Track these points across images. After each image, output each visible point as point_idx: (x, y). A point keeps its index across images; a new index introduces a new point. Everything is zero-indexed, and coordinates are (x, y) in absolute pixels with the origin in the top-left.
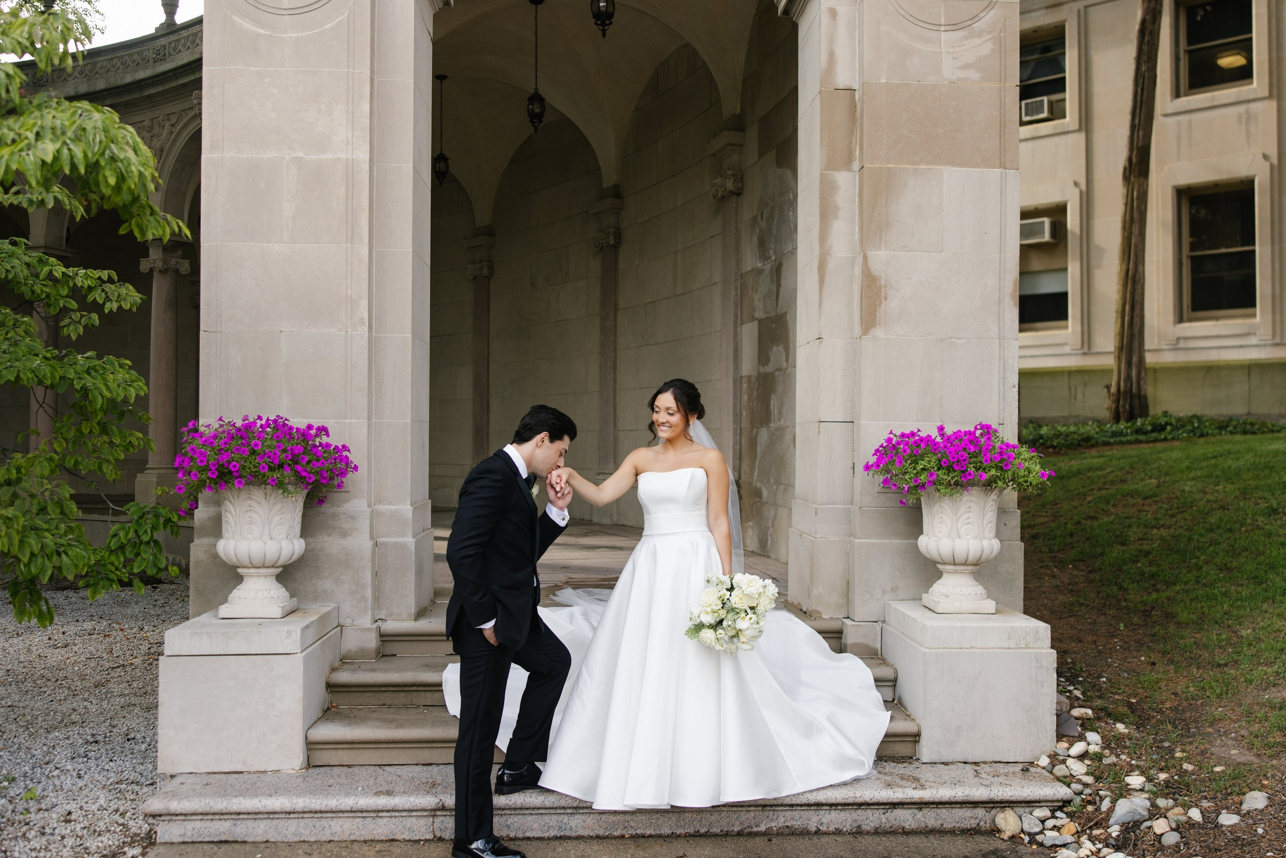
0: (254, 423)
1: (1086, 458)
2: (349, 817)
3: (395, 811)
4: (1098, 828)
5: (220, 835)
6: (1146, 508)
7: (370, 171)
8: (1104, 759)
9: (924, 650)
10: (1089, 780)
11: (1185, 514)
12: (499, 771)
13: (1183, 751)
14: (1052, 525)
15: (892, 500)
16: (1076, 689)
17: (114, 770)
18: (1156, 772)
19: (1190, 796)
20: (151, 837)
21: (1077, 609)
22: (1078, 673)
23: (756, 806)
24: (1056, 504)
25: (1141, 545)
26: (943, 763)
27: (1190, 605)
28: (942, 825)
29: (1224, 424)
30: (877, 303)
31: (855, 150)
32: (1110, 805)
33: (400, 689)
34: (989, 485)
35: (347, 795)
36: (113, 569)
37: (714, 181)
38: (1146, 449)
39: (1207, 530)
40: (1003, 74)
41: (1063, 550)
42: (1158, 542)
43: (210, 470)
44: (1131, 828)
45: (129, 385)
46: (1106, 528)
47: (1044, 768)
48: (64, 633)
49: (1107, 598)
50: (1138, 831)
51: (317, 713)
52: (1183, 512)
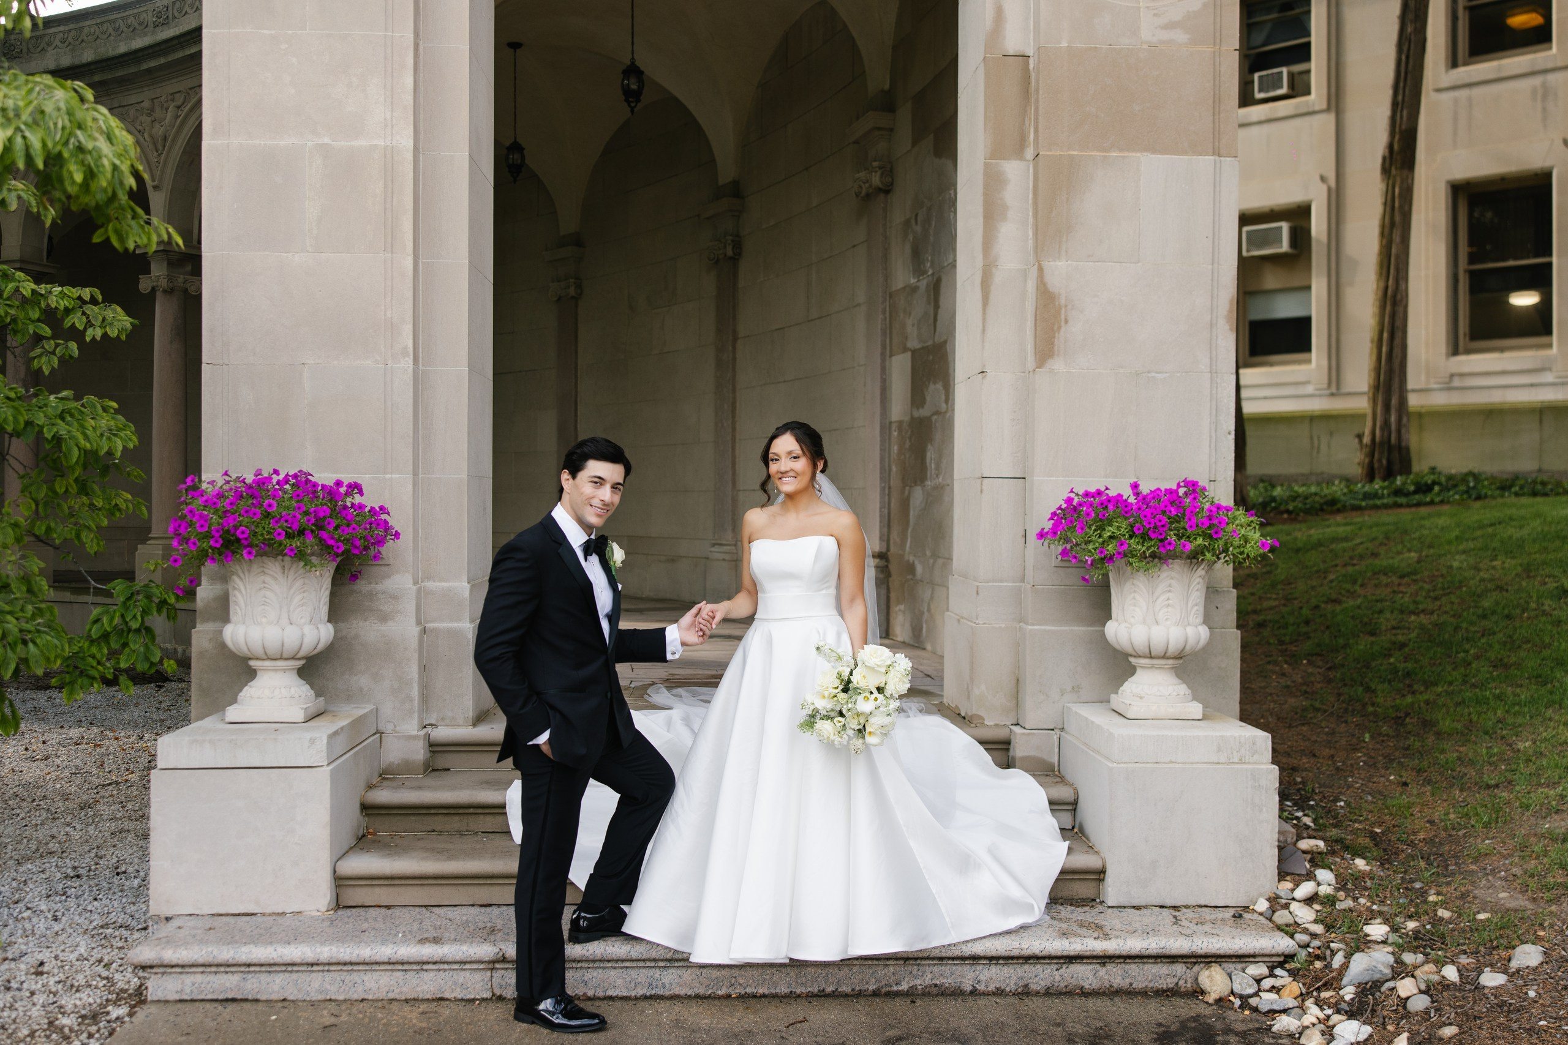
0: (269, 479)
1: (1329, 526)
2: (386, 970)
3: (444, 963)
4: (1328, 990)
5: (226, 991)
6: (1402, 589)
7: (415, 161)
8: (1338, 903)
9: (1110, 765)
10: (1318, 929)
11: (1452, 596)
12: (574, 914)
13: (1438, 894)
14: (1284, 609)
15: (1072, 576)
16: (1305, 815)
17: (99, 911)
18: (1403, 920)
19: (1445, 951)
20: (141, 994)
21: (1312, 715)
22: (1309, 795)
23: (897, 959)
24: (1290, 584)
25: (1395, 635)
26: (1134, 907)
27: (1455, 711)
28: (1131, 984)
29: (1508, 484)
30: (1056, 327)
31: (1029, 132)
32: (1343, 960)
33: (453, 811)
34: (1194, 558)
35: (384, 942)
36: (94, 664)
37: (857, 176)
38: (1406, 514)
39: (1478, 616)
40: (1218, 34)
41: (1296, 641)
42: (1416, 631)
43: (213, 537)
44: (1369, 990)
45: (115, 435)
46: (1351, 614)
47: (1261, 914)
48: (44, 742)
49: (1350, 701)
50: (1378, 993)
51: (348, 840)
52: (1450, 593)
